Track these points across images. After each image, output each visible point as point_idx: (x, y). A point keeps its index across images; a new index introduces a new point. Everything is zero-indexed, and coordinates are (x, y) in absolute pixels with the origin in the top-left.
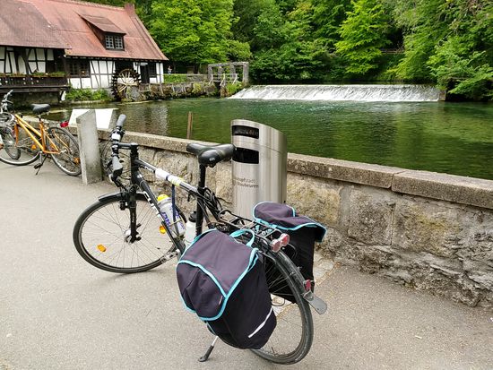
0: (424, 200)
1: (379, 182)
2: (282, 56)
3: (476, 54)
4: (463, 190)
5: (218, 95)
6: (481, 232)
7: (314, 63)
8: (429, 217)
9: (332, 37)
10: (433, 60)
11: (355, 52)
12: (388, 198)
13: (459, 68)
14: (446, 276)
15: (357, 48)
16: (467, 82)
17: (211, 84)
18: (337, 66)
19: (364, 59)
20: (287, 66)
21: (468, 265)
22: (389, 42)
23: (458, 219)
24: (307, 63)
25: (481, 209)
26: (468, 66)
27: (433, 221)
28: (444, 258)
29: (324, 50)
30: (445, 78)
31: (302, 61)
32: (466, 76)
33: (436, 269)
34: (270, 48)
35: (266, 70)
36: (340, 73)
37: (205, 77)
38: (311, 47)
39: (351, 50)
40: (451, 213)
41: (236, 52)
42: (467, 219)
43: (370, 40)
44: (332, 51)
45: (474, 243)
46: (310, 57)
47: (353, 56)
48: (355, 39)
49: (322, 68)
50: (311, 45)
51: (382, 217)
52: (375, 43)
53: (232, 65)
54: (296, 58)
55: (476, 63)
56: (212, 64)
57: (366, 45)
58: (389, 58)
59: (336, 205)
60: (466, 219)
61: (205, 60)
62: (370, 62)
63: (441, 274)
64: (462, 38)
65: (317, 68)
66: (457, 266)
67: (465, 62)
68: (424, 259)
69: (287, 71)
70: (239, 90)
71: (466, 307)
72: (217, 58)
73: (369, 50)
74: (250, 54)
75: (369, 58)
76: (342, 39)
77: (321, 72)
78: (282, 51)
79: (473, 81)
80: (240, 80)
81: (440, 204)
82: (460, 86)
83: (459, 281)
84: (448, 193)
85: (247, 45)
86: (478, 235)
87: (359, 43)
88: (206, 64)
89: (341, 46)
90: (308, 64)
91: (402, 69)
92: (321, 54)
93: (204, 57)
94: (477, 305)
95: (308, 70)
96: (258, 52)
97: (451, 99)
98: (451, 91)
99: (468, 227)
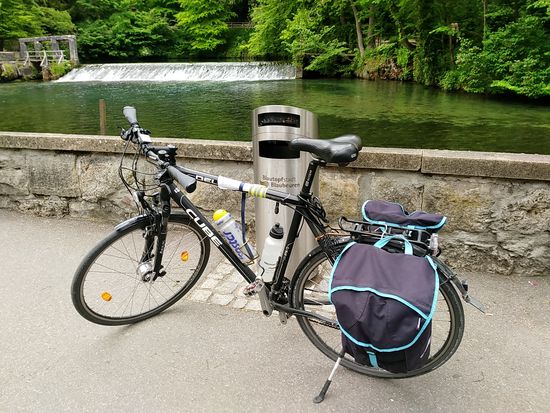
0: (454, 179)
1: (406, 165)
2: (114, 28)
3: (327, 29)
4: (496, 164)
5: (39, 78)
6: (513, 202)
7: (154, 37)
8: (461, 195)
9: (170, 6)
10: (285, 35)
11: (199, 26)
12: (415, 181)
13: (312, 43)
14: (480, 251)
15: (201, 21)
16: (321, 57)
17: (27, 63)
18: (181, 41)
19: (211, 34)
20: (122, 41)
21: (502, 236)
22: (234, 14)
23: (490, 193)
24: (145, 37)
25: (511, 181)
26: (320, 41)
27: (466, 198)
28: (478, 233)
29: (163, 21)
30: (299, 54)
31: (139, 34)
32: (319, 51)
33: (470, 246)
34: (96, 19)
35: (95, 46)
36: (185, 49)
37: (17, 55)
38: (147, 18)
39: (194, 23)
40: (484, 188)
41: (53, 23)
42: (499, 192)
43: (213, 12)
44: (173, 24)
45: (508, 214)
46: (148, 31)
47: (197, 30)
48: (198, 10)
49: (164, 44)
50: (147, 16)
51: (409, 201)
52: (219, 15)
53: (53, 39)
54: (131, 31)
55: (327, 38)
56: (24, 38)
57: (211, 17)
58: (236, 33)
59: (356, 195)
60: (497, 192)
61: (13, 33)
62: (217, 37)
63: (475, 249)
64: (311, 12)
65: (158, 43)
66: (490, 239)
67: (318, 37)
68: (458, 237)
69: (123, 47)
70: (68, 71)
71: (502, 277)
72: (28, 29)
73: (214, 23)
74: (73, 26)
75: (216, 32)
76: (182, 10)
77: (165, 48)
78: (112, 23)
79: (327, 56)
80: (67, 57)
81: (471, 180)
82: (315, 62)
83: (494, 253)
84: (482, 168)
85: (66, 14)
86: (511, 206)
87: (202, 15)
88: (15, 38)
89: (183, 18)
90: (146, 39)
91: (255, 44)
92: (161, 27)
93: (10, 29)
94: (512, 273)
95: (148, 45)
96: (82, 24)
97: (308, 76)
98: (308, 68)
99: (499, 199)
